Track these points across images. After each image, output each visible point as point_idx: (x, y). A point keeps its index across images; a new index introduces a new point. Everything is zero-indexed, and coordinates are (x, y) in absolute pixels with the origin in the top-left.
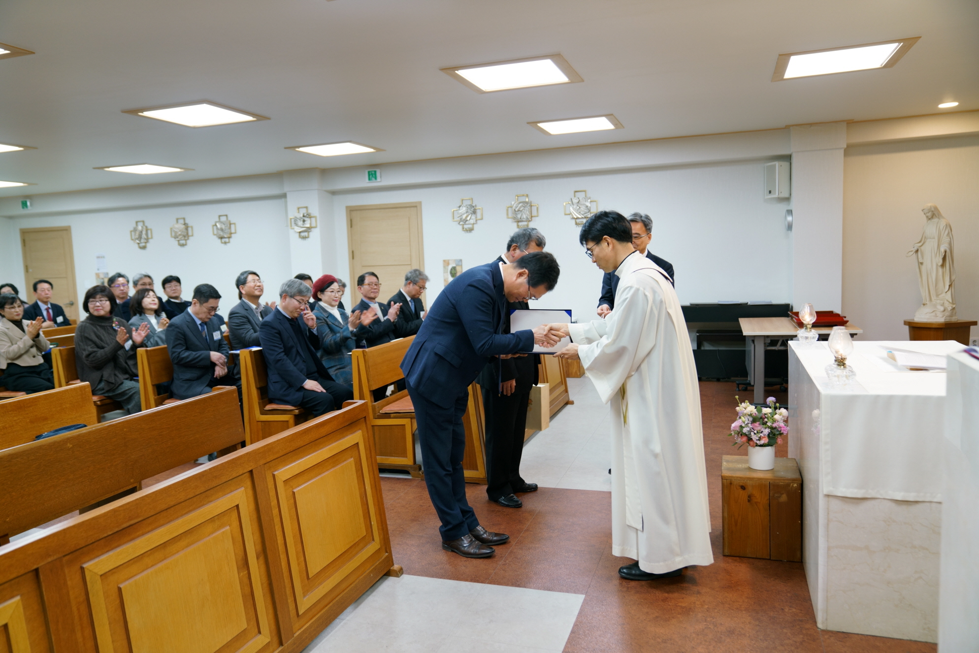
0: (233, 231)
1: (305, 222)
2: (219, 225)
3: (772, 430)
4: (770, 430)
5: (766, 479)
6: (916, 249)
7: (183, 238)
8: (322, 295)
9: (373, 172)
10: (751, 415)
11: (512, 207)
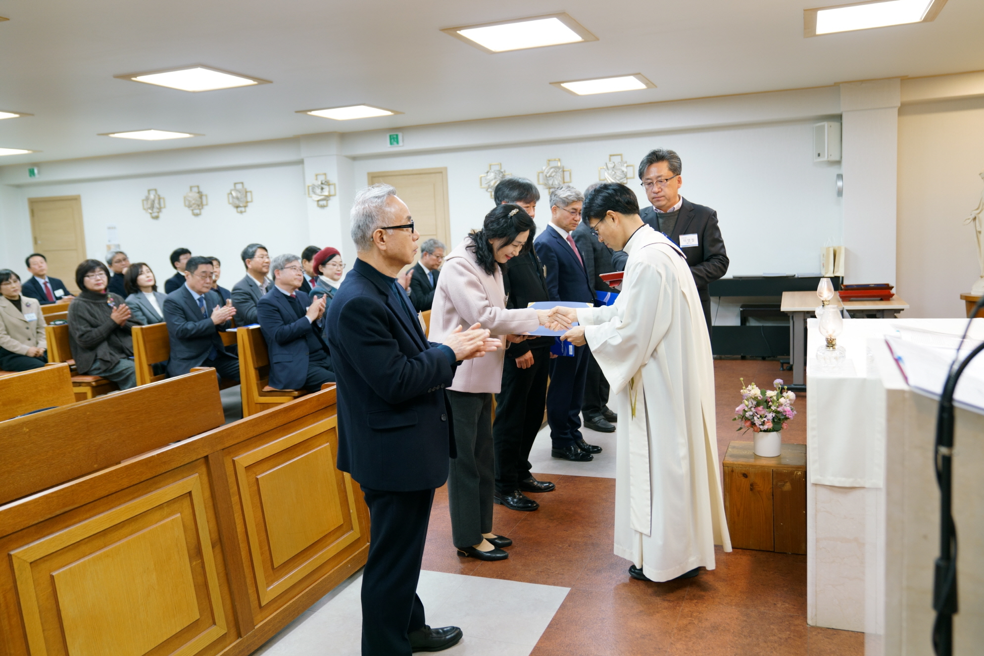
0: (249, 199)
1: (324, 190)
2: (234, 194)
3: (777, 415)
4: (774, 414)
5: (769, 467)
6: (973, 216)
7: (197, 207)
8: (324, 269)
9: (395, 136)
10: (755, 398)
11: (542, 173)
